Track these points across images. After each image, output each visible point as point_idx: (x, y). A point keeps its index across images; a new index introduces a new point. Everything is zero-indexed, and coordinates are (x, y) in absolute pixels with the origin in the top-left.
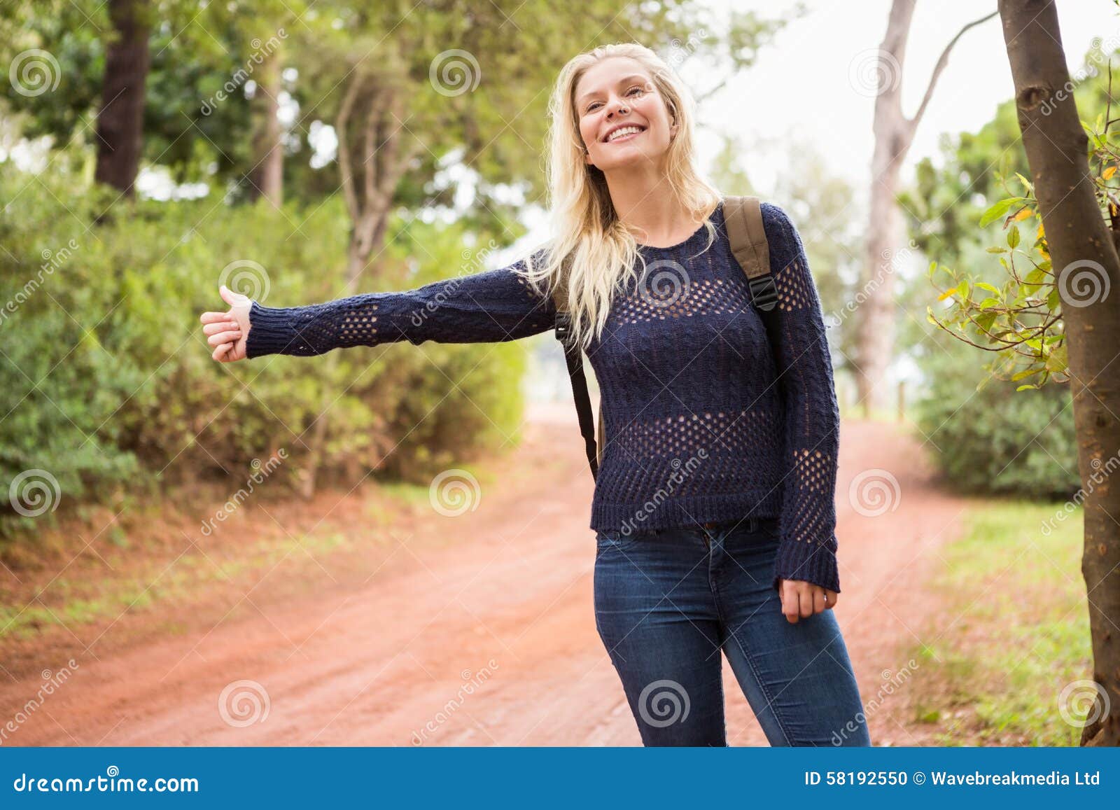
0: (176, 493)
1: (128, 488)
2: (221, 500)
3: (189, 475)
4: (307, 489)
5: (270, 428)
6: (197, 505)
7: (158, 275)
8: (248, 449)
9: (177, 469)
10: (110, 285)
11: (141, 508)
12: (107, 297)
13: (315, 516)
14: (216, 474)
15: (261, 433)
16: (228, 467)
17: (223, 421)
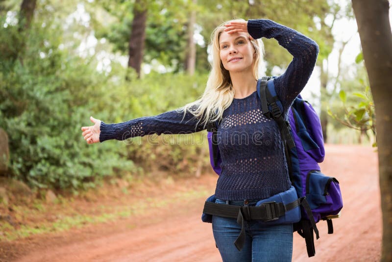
0: (150, 175)
1: (132, 173)
2: (166, 177)
3: (155, 168)
4: (198, 174)
5: (183, 152)
6: (157, 179)
7: (145, 98)
8: (175, 160)
9: (150, 166)
10: (127, 102)
11: (136, 180)
12: (126, 106)
13: (200, 184)
14: (164, 168)
15: (180, 154)
16: (168, 166)
17: (167, 150)
